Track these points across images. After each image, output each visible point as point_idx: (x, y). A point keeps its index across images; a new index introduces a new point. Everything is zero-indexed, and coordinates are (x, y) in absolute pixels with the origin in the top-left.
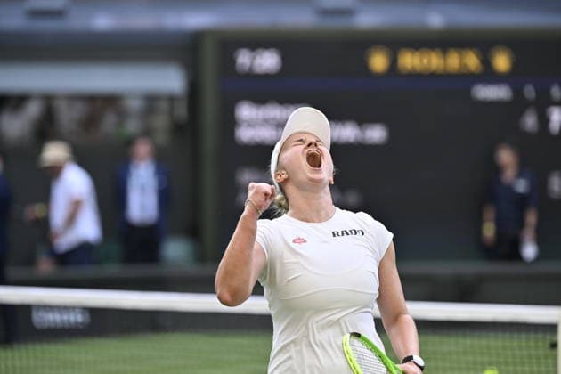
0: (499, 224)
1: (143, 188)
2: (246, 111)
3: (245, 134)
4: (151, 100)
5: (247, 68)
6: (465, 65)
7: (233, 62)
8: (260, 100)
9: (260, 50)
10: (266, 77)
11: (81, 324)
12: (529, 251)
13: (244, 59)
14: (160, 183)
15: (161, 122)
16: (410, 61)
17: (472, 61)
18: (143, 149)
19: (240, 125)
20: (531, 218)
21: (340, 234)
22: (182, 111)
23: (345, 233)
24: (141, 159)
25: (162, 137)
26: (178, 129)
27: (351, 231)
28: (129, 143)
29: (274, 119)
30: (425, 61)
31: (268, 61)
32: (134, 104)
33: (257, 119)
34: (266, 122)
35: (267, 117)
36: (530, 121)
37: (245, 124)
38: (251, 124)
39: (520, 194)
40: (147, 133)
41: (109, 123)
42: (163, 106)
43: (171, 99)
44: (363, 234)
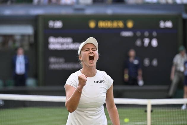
0: (130, 74)
1: (20, 63)
2: (52, 40)
3: (52, 47)
4: (23, 36)
5: (52, 27)
6: (119, 26)
7: (48, 24)
8: (56, 36)
9: (56, 21)
10: (58, 29)
11: (2, 105)
12: (141, 83)
13: (51, 24)
14: (26, 62)
15: (26, 43)
16: (102, 24)
17: (121, 24)
18: (20, 51)
19: (50, 44)
20: (140, 72)
21: (97, 82)
22: (32, 40)
23: (98, 82)
24: (20, 54)
25: (27, 48)
26: (31, 45)
27: (100, 81)
28: (16, 49)
29: (60, 42)
30: (106, 24)
31: (58, 24)
32: (18, 38)
33: (55, 42)
34: (58, 43)
35: (58, 41)
36: (138, 43)
37: (51, 44)
38: (54, 44)
39: (136, 65)
40: (22, 46)
41: (10, 43)
42: (27, 38)
43: (29, 36)
44: (104, 82)
